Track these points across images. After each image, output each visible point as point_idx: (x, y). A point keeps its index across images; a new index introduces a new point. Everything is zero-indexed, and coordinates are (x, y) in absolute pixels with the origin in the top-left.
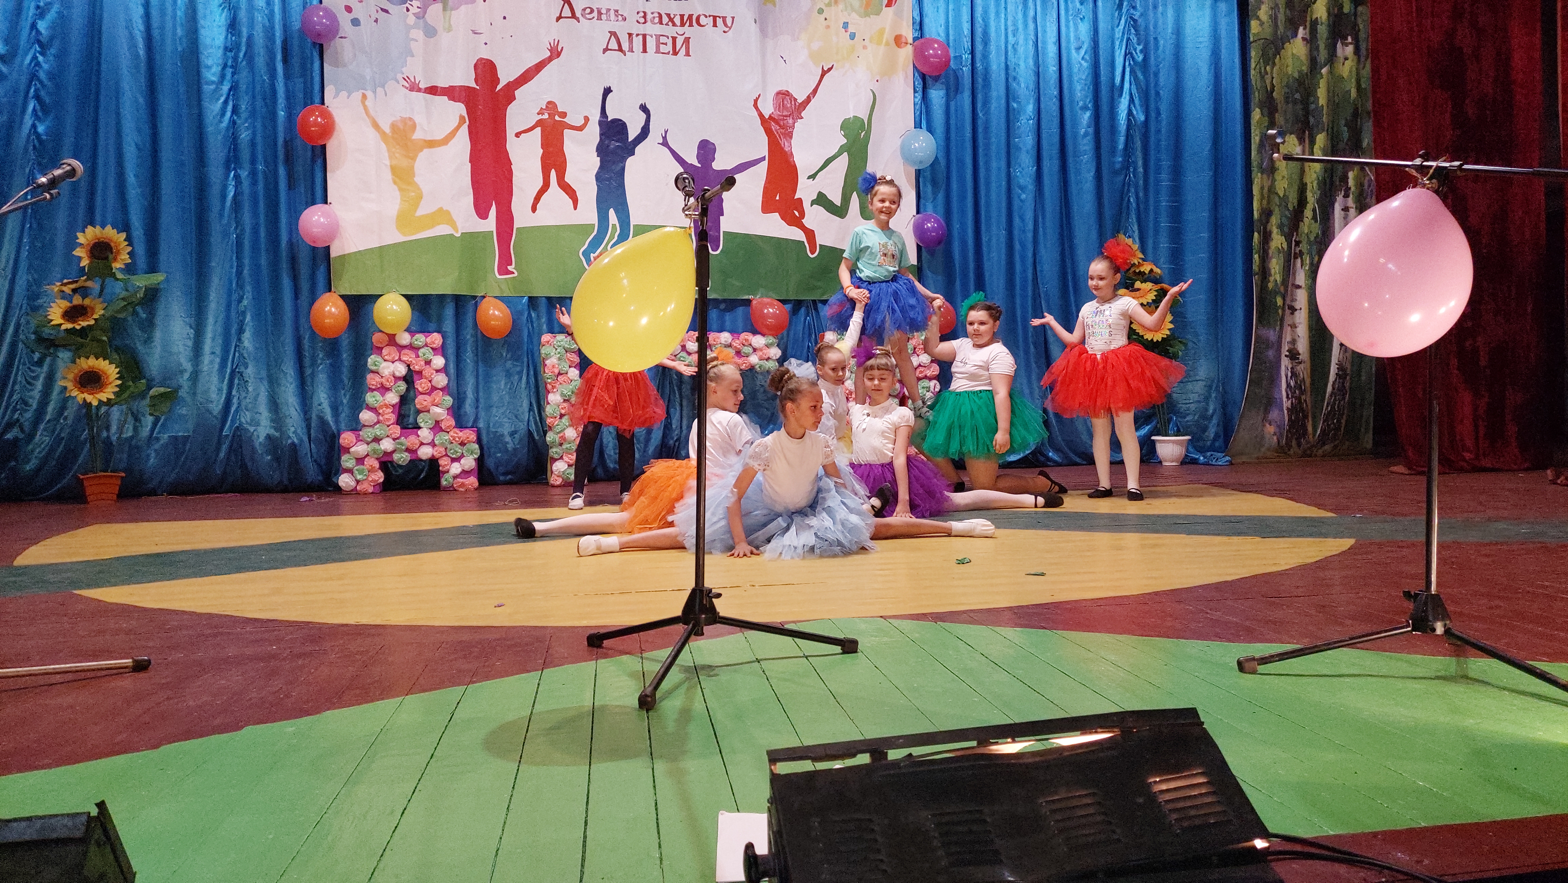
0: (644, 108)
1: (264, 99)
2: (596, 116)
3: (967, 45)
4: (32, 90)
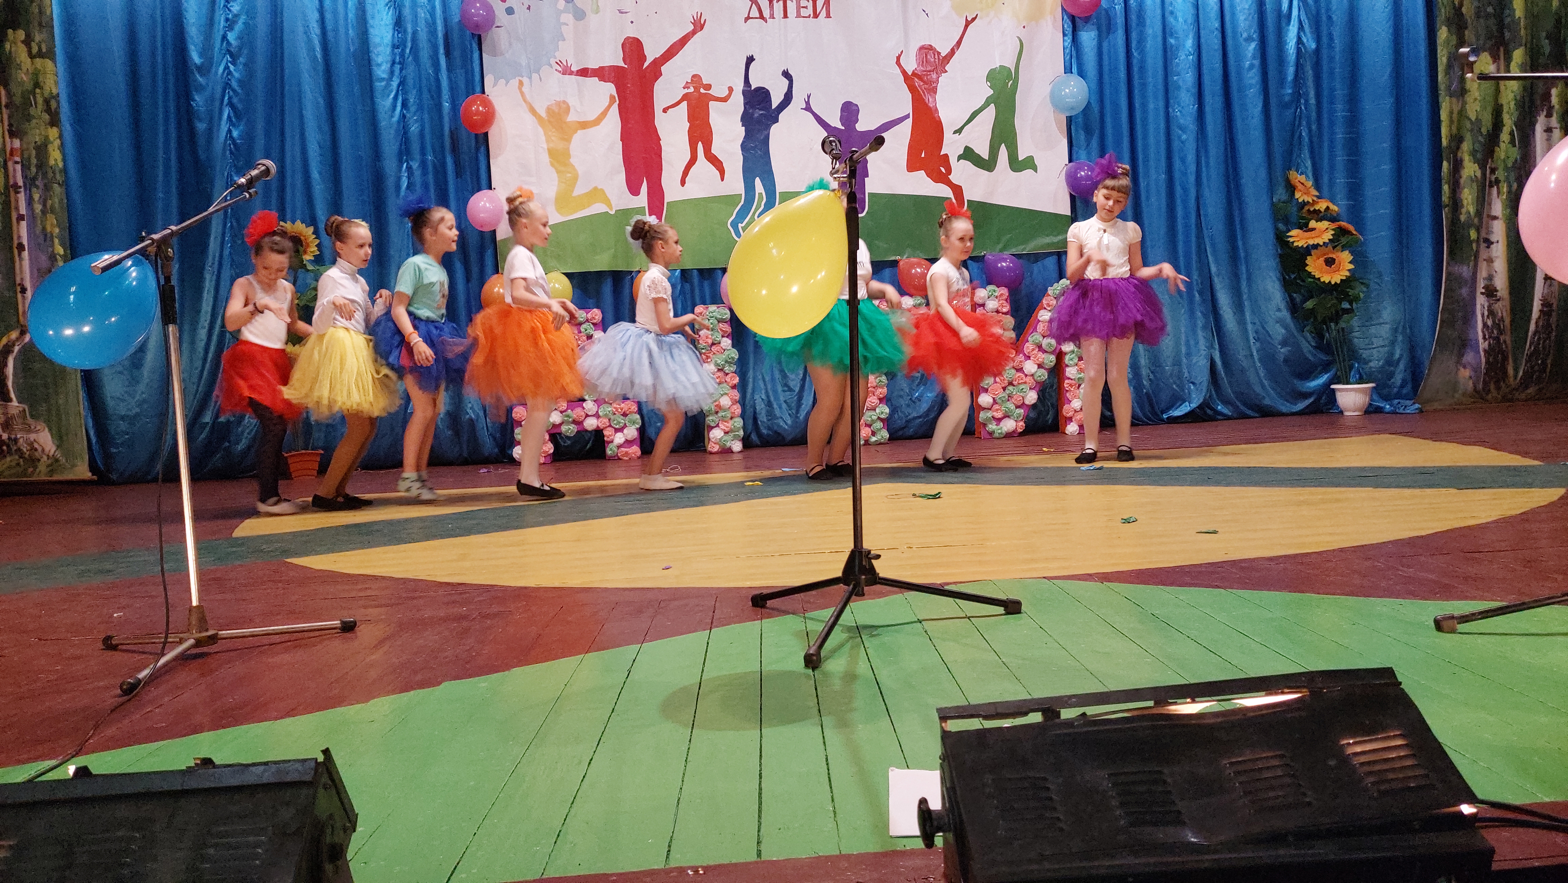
0: (786, 74)
1: (430, 91)
2: (739, 87)
4: (226, 98)
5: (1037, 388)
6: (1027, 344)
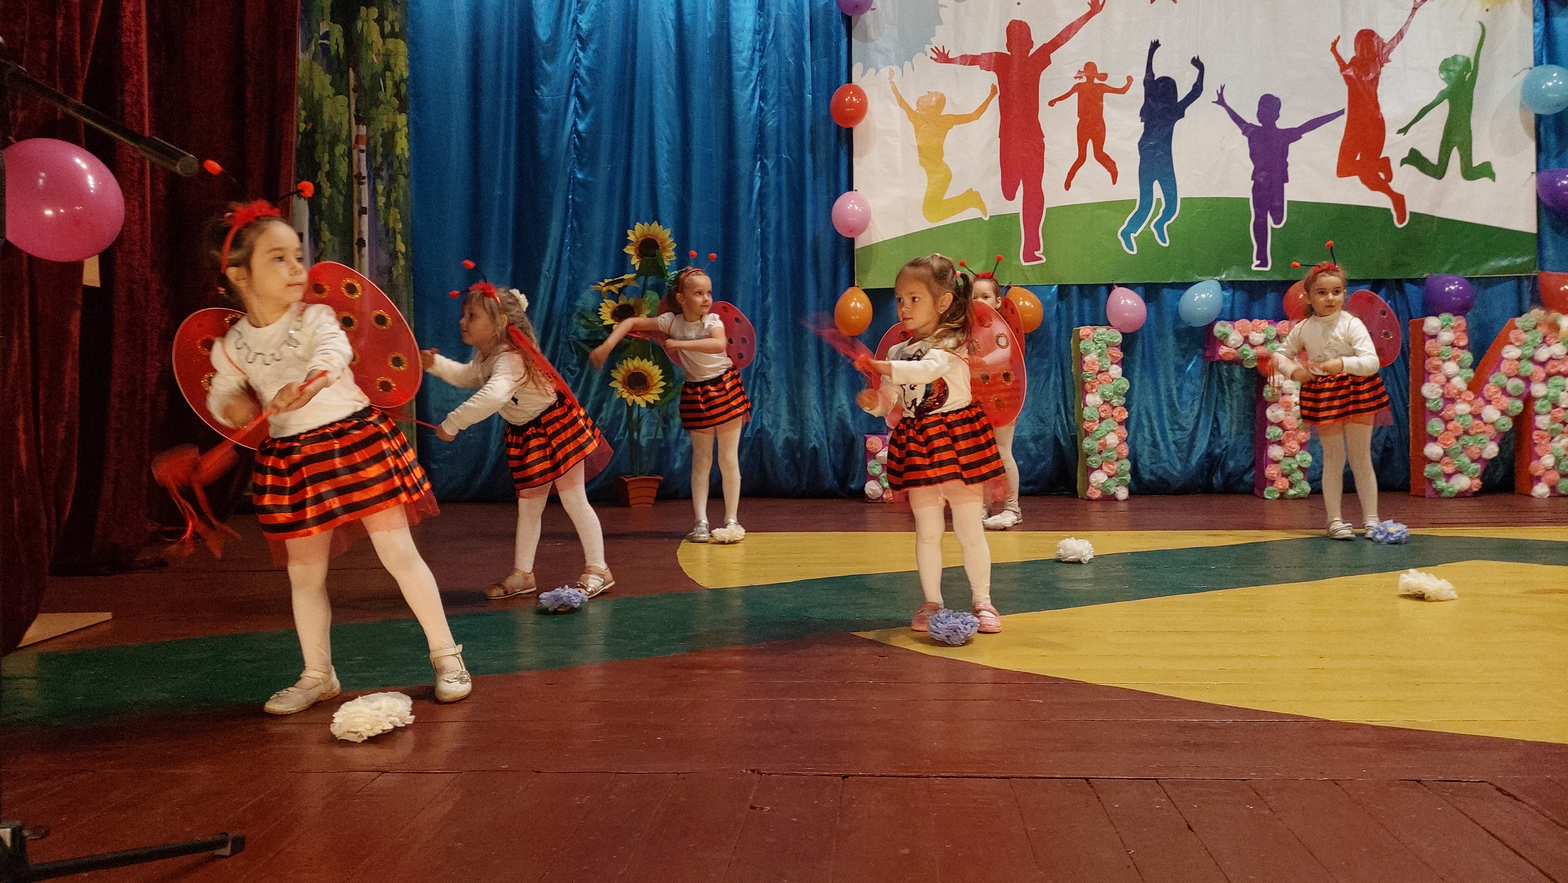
0: (1196, 62)
1: (789, 83)
4: (574, 87)
5: (1498, 440)
6: (1487, 386)
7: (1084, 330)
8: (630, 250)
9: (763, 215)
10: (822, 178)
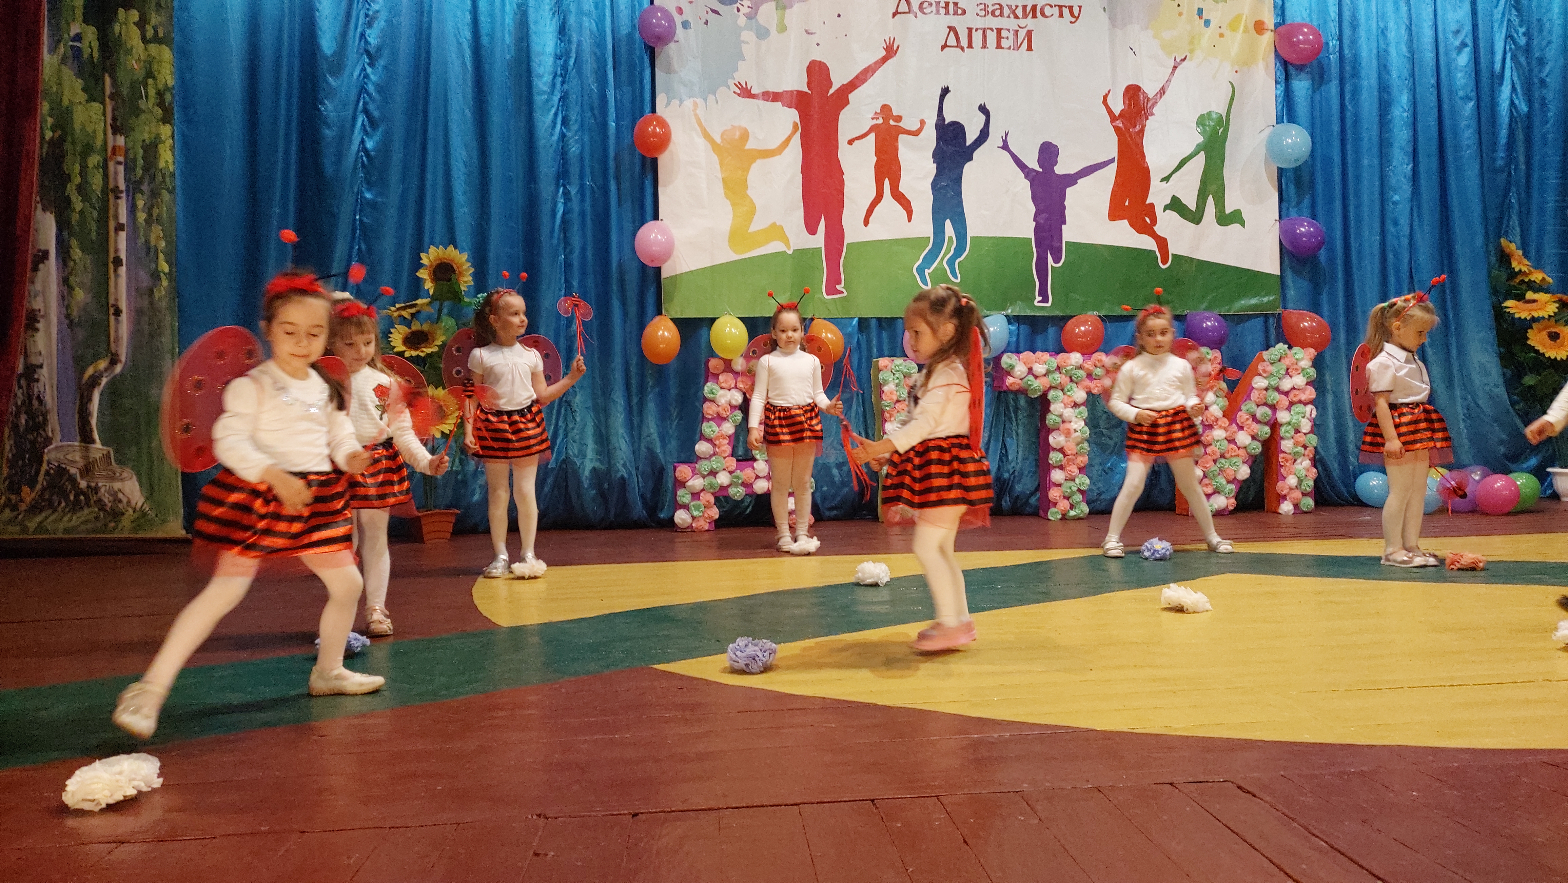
0: (983, 109)
1: (594, 110)
2: (931, 121)
3: (1334, 29)
4: (361, 103)
5: (1250, 461)
6: (1240, 413)
7: (883, 362)
8: (423, 274)
9: (566, 241)
10: (627, 205)
